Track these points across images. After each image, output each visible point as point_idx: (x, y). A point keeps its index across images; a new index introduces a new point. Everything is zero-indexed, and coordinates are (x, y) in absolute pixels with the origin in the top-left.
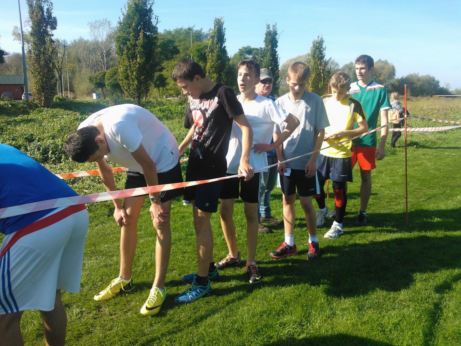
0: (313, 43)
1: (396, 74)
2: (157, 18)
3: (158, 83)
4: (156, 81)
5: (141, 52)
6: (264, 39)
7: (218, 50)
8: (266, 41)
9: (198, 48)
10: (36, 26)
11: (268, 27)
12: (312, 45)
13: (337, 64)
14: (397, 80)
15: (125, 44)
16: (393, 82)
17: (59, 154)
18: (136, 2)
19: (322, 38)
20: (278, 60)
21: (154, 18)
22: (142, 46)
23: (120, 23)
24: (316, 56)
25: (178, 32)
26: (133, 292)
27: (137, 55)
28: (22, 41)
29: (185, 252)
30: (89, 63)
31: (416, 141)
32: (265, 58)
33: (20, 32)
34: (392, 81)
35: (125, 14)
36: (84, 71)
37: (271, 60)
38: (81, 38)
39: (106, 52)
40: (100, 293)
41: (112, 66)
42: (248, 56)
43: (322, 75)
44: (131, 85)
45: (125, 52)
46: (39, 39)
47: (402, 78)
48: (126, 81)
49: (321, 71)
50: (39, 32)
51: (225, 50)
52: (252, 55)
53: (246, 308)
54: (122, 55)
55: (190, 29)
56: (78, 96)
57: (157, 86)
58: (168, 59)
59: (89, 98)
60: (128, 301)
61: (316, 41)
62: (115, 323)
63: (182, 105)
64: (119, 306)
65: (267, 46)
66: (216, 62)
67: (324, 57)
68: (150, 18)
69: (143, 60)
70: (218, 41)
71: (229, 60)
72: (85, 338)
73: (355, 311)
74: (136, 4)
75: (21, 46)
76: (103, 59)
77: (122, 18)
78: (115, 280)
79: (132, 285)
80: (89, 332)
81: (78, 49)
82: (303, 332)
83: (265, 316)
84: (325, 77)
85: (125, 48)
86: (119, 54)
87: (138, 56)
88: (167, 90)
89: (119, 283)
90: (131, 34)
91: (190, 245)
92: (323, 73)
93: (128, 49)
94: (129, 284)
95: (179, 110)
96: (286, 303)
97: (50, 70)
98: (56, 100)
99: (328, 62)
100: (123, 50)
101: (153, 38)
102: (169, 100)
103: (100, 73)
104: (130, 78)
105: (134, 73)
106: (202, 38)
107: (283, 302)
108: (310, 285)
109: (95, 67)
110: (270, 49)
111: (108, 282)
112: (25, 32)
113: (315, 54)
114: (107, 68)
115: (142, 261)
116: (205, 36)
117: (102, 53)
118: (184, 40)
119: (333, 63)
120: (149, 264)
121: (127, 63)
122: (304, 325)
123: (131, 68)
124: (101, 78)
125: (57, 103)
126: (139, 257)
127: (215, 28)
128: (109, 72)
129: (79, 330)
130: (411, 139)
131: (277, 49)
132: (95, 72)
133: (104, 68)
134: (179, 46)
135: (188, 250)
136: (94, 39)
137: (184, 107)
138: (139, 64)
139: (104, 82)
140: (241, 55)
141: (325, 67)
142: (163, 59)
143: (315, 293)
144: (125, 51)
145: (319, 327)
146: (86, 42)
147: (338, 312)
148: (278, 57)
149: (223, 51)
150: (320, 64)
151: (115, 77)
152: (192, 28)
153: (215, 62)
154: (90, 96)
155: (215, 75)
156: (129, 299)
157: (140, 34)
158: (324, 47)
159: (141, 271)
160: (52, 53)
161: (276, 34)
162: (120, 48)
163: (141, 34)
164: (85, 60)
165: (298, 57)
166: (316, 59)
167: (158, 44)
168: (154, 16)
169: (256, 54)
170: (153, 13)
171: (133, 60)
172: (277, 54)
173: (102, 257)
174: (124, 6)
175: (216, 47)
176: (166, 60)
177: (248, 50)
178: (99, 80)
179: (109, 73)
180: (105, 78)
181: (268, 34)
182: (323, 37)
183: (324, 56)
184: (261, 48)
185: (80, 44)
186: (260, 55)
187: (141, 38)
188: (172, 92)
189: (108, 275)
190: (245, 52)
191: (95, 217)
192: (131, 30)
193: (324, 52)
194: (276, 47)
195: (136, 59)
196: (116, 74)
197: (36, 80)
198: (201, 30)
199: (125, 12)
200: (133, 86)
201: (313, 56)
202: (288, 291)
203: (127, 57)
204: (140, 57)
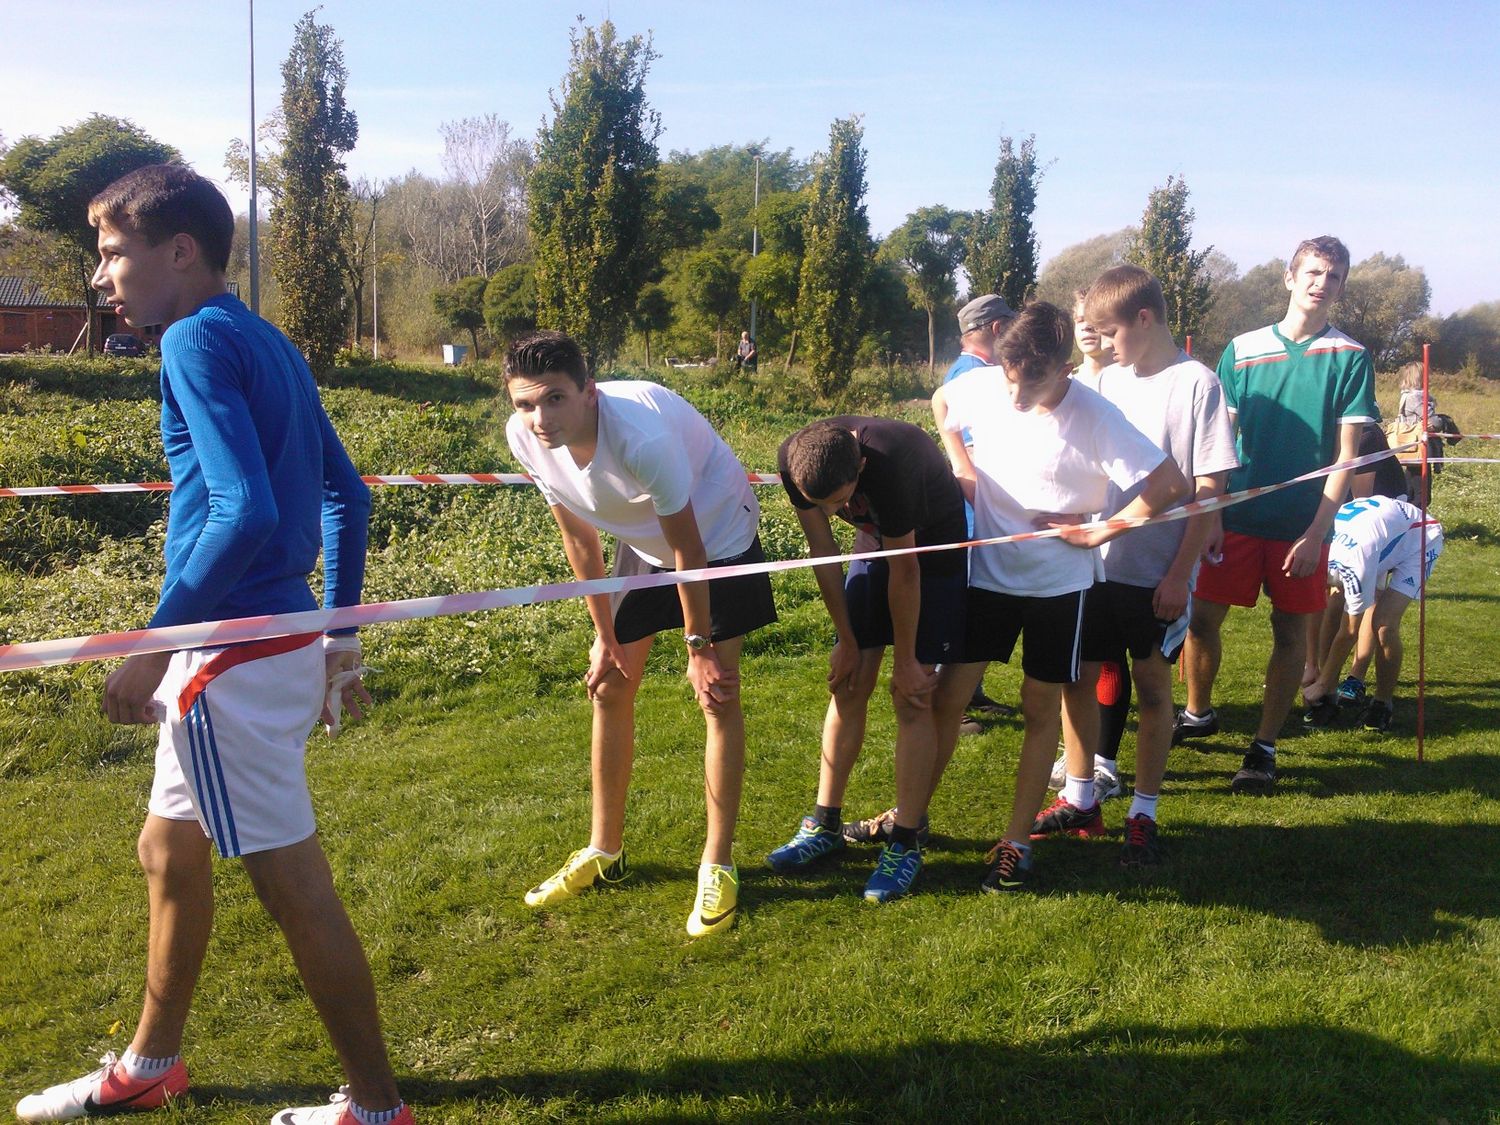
0: (1152, 197)
1: (1433, 302)
2: (655, 118)
3: (645, 317)
4: (642, 311)
5: (605, 222)
6: (991, 185)
7: (842, 217)
8: (996, 190)
9: (780, 210)
10: (301, 140)
11: (1007, 146)
12: (1146, 204)
13: (1232, 268)
14: (1435, 324)
15: (558, 197)
16: (1420, 330)
17: (382, 519)
18: (595, 71)
19: (1182, 182)
20: (1035, 251)
21: (649, 120)
22: (609, 205)
23: (545, 134)
24: (1161, 240)
25: (716, 158)
26: (628, 884)
27: (592, 232)
28: (250, 184)
29: (760, 799)
30: (437, 251)
31: (1480, 521)
32: (991, 242)
33: (248, 155)
34: (1416, 326)
35: (562, 108)
36: (419, 276)
37: (1009, 250)
38: (417, 173)
39: (489, 217)
40: (541, 888)
41: (507, 263)
42: (936, 236)
43: (1179, 299)
44: (569, 323)
45: (556, 223)
46: (306, 179)
47: (1454, 316)
48: (556, 311)
49: (1177, 288)
50: (309, 158)
51: (865, 219)
52: (948, 234)
53: (937, 941)
54: (549, 231)
55: (754, 151)
56: (397, 352)
57: (644, 328)
58: (684, 244)
59: (430, 358)
60: (616, 907)
61: (1163, 193)
62: (590, 955)
63: (720, 386)
64: (595, 917)
65: (998, 205)
66: (835, 255)
67: (1186, 243)
68: (636, 120)
69: (612, 245)
70: (843, 190)
71: (872, 247)
72: (515, 984)
73: (1241, 966)
74: (594, 76)
75: (248, 196)
76: (479, 240)
77: (552, 116)
78: (580, 852)
79: (625, 868)
80: (522, 973)
81: (405, 206)
82: (1095, 1007)
83: (990, 963)
84: (1189, 306)
85: (558, 211)
86: (536, 229)
87: (597, 234)
88: (671, 338)
89: (592, 863)
90: (579, 169)
91: (771, 780)
92: (1182, 295)
93: (568, 214)
94: (616, 864)
95: (715, 401)
96: (1049, 937)
97: (332, 274)
98: (341, 363)
99: (1200, 261)
100: (552, 216)
101: (644, 179)
102: (680, 372)
103: (470, 284)
104: (567, 302)
105: (583, 287)
106: (791, 178)
107: (1042, 936)
108: (1119, 898)
109: (452, 263)
110: (1011, 217)
111: (560, 861)
112: (262, 155)
113: (1156, 234)
114: (488, 268)
115: (645, 813)
116: (800, 173)
117: (478, 220)
118: (733, 183)
119: (1215, 261)
120: (663, 821)
121: (560, 256)
122: (1098, 992)
123: (571, 269)
124: (471, 299)
125: (342, 373)
126: (634, 803)
127: (833, 148)
128: (496, 281)
129: (499, 966)
130: (1463, 516)
131: (1031, 218)
132: (453, 279)
133: (482, 268)
134: (718, 201)
135: (767, 794)
136: (455, 176)
137: (730, 394)
138: (598, 259)
139: (480, 310)
140: (913, 233)
141: (1190, 274)
142: (670, 246)
143: (1132, 919)
144: (559, 218)
145: (1141, 1000)
146: (428, 186)
147: (1194, 969)
148: (1033, 242)
149: (857, 222)
150: (1175, 267)
151: (514, 298)
152: (761, 147)
153: (831, 255)
154: (433, 353)
155: (829, 297)
156: (619, 901)
157: (605, 167)
158: (1187, 209)
159: (645, 837)
160: (341, 219)
161: (1030, 168)
162: (542, 209)
163: (608, 169)
164: (424, 242)
165: (1096, 240)
166: (1161, 249)
167: (658, 197)
168: (647, 113)
169: (961, 229)
170: (646, 101)
171: (580, 248)
172: (1030, 232)
173: (535, 798)
174: (560, 82)
175: (835, 209)
176: (677, 247)
177: (939, 218)
178: (465, 305)
179: (498, 285)
180: (486, 297)
181: (1006, 168)
182: (1184, 179)
183: (1188, 240)
184: (980, 213)
185: (413, 192)
186: (976, 236)
187: (609, 181)
188: (685, 346)
189: (558, 841)
190: (929, 224)
191: (503, 694)
192: (577, 154)
193: (1187, 228)
194: (1030, 211)
195: (591, 244)
196: (518, 288)
197: (290, 301)
198: (788, 154)
199: (562, 102)
200: (576, 326)
201: (1150, 239)
202: (1052, 908)
203: (564, 237)
204: (601, 237)
